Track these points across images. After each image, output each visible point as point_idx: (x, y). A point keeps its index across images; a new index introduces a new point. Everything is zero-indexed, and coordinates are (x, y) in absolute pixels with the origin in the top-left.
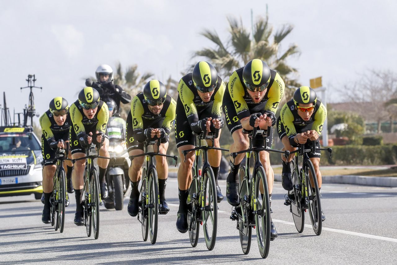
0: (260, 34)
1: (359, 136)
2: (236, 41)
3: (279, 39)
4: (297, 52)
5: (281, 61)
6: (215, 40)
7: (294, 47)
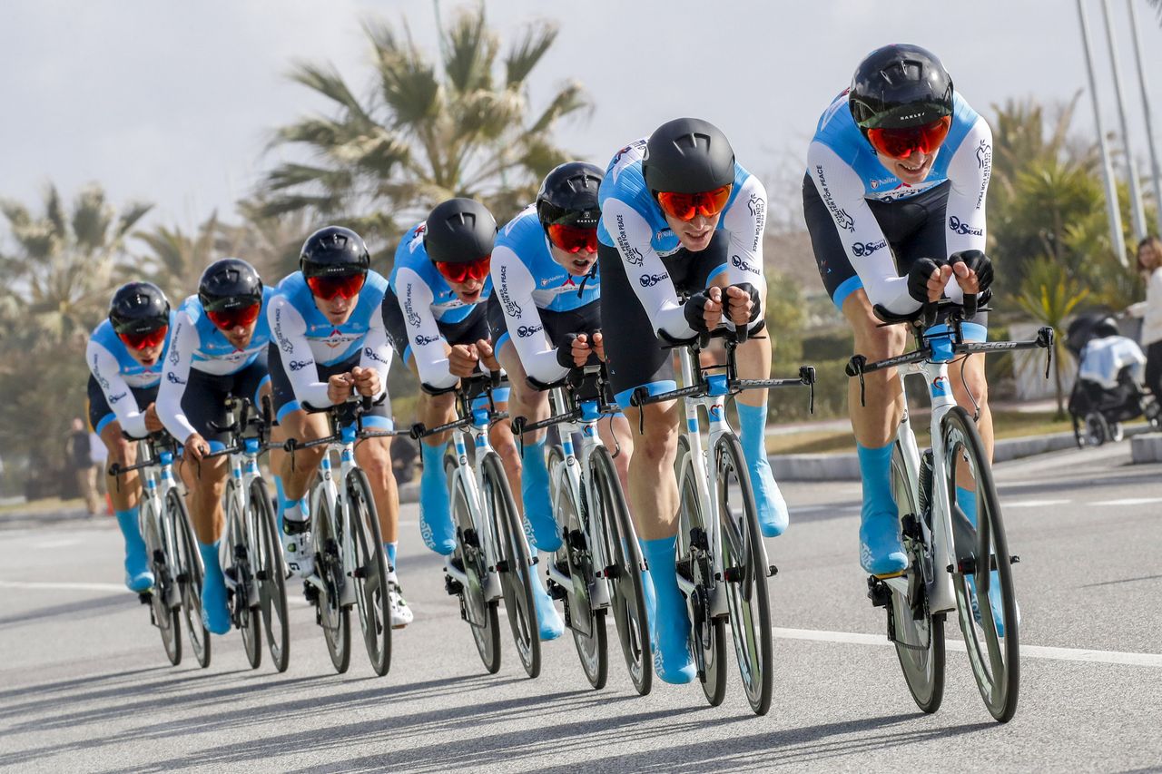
0: (464, 61)
1: (788, 337)
2: (395, 88)
3: (519, 68)
4: (581, 105)
5: (538, 135)
6: (333, 89)
7: (572, 92)
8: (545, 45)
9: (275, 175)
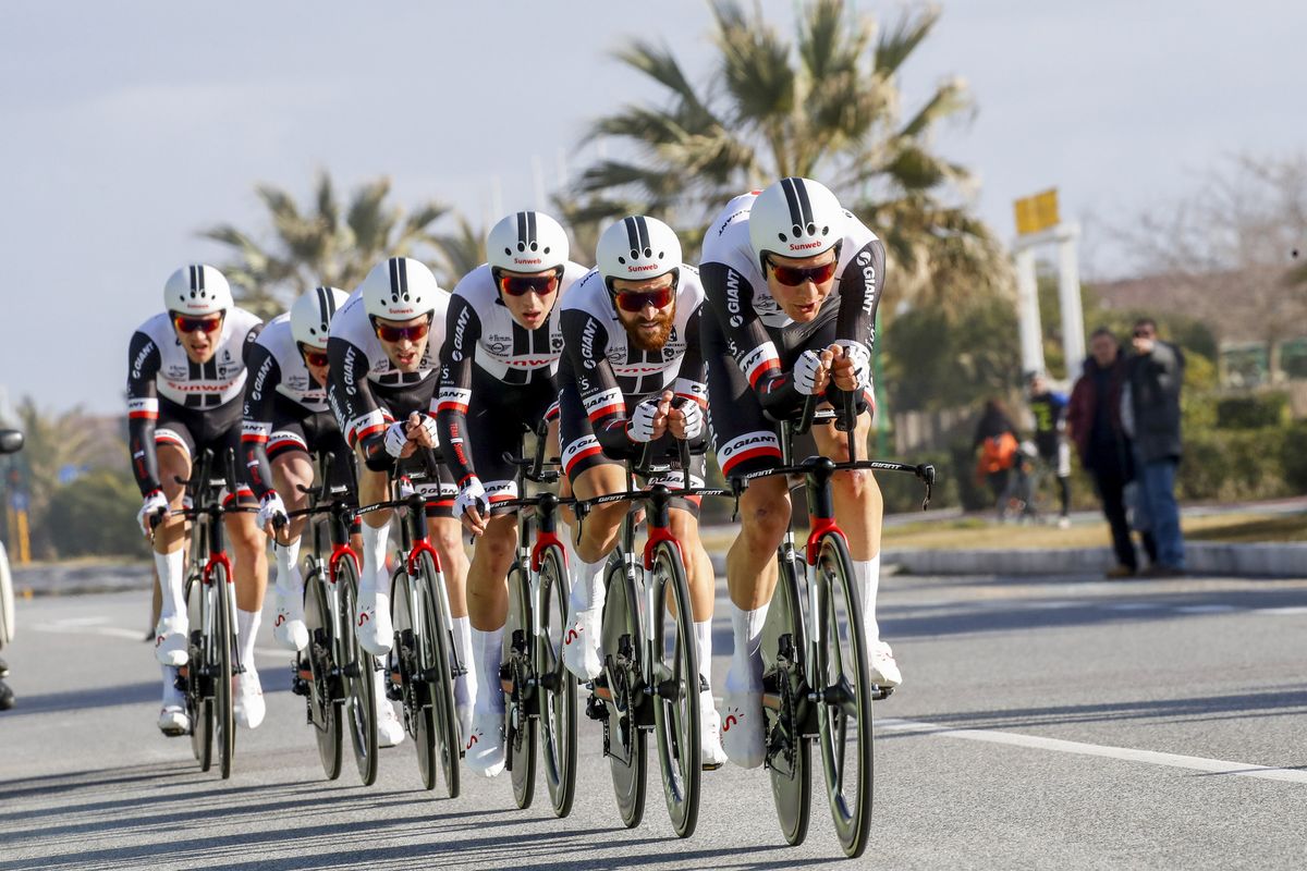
0: (821, 45)
2: (740, 74)
3: (891, 57)
4: (961, 106)
5: (909, 140)
6: (667, 73)
7: (950, 89)
8: (921, 33)
9: (590, 174)
